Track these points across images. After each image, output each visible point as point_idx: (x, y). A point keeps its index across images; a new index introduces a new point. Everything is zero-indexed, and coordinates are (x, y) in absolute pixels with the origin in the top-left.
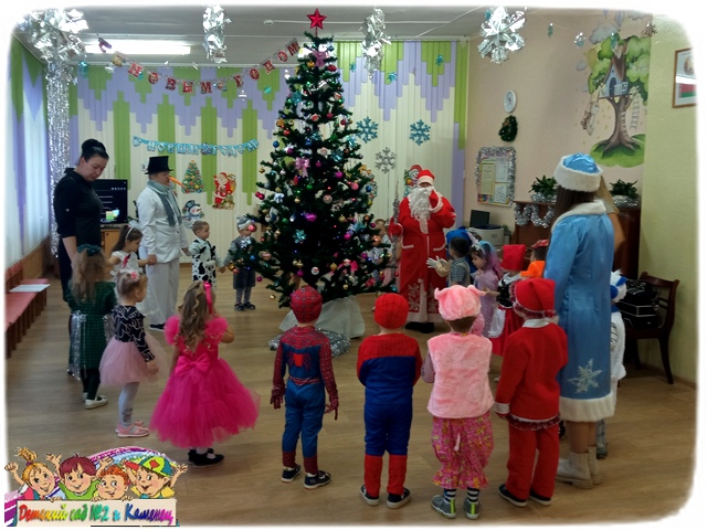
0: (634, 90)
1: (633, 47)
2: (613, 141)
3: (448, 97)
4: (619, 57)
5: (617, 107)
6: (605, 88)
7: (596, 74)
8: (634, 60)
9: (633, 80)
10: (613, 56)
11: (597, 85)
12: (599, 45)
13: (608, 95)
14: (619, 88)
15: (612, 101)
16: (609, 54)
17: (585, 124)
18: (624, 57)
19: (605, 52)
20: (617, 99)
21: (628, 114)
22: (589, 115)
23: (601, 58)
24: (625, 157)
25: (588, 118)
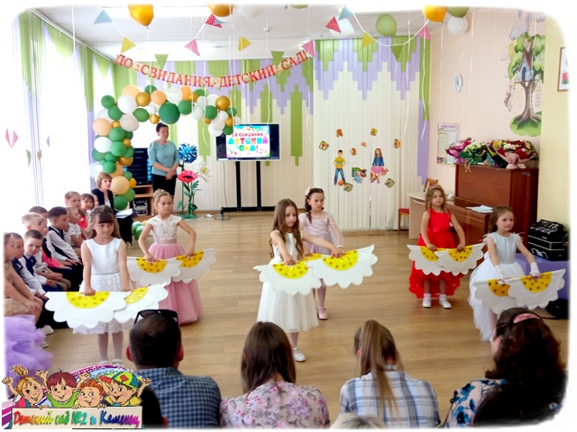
0: (537, 77)
1: (537, 44)
2: (524, 116)
3: (414, 80)
4: (528, 50)
5: (527, 89)
6: (519, 74)
7: (513, 64)
8: (538, 53)
9: (537, 69)
10: (524, 50)
11: (514, 72)
12: (515, 41)
13: (521, 80)
14: (528, 76)
15: (524, 85)
16: (522, 48)
17: (506, 102)
18: (531, 50)
19: (519, 47)
20: (527, 84)
21: (534, 96)
22: (509, 96)
23: (517, 51)
24: (532, 129)
25: (508, 98)
